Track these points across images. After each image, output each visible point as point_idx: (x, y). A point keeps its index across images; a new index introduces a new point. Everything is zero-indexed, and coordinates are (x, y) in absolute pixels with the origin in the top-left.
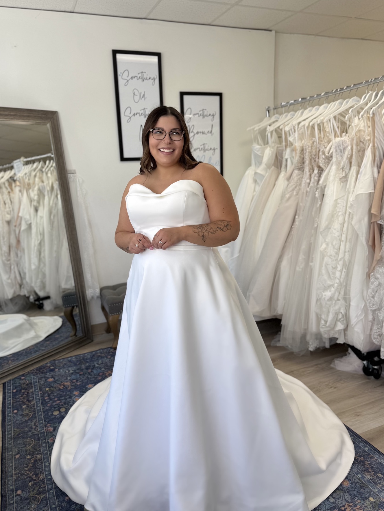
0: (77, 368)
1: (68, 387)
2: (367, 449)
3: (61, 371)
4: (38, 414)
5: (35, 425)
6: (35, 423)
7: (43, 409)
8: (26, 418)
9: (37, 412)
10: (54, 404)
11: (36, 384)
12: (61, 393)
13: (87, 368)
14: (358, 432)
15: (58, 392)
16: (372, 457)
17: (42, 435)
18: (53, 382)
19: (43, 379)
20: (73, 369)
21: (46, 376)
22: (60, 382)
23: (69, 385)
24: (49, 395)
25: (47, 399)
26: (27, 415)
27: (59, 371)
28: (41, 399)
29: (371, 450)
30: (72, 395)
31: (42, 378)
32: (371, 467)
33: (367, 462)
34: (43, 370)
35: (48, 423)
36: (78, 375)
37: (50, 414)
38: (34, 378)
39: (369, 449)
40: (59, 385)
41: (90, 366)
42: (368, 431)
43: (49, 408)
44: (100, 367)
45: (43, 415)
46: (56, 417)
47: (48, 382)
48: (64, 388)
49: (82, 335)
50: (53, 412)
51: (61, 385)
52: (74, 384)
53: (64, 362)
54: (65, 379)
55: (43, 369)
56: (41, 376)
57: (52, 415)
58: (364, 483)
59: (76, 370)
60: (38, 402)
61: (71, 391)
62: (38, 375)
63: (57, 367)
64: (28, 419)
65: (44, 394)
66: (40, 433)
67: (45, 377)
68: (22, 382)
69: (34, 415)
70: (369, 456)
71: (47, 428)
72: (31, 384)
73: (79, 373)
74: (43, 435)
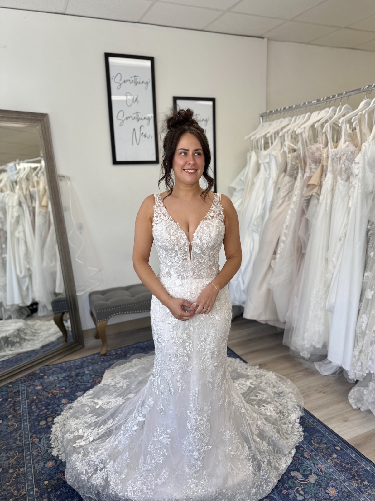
0: (67, 375)
1: (57, 395)
2: (354, 455)
3: (51, 378)
4: (23, 425)
5: (20, 436)
6: (20, 434)
7: (29, 419)
8: (11, 429)
9: (23, 422)
10: (41, 413)
11: (23, 392)
12: (49, 401)
13: (77, 375)
14: (346, 438)
15: (46, 401)
16: (359, 465)
17: (26, 447)
18: (41, 389)
19: (32, 387)
20: (62, 376)
21: (34, 383)
22: (48, 390)
23: (57, 393)
24: (36, 405)
25: (34, 408)
26: (13, 425)
27: (49, 378)
28: (28, 409)
29: (358, 457)
30: (60, 404)
31: (30, 386)
32: (358, 475)
33: (354, 469)
34: (32, 378)
35: (34, 433)
36: (68, 382)
37: (36, 424)
38: (21, 385)
39: (356, 456)
40: (47, 393)
41: (80, 373)
42: (355, 437)
43: (36, 418)
44: (90, 374)
45: (28, 425)
46: (43, 427)
47: (36, 390)
48: (53, 395)
49: (72, 340)
50: (39, 422)
51: (49, 393)
52: (63, 391)
53: (54, 369)
54: (54, 386)
55: (32, 376)
56: (29, 383)
57: (39, 425)
58: (351, 492)
59: (65, 377)
60: (24, 411)
61: (59, 399)
62: (26, 383)
63: (46, 374)
64: (13, 430)
65: (31, 403)
66: (25, 445)
67: (33, 385)
68: (9, 390)
69: (19, 425)
70: (356, 464)
71: (33, 439)
72: (18, 392)
73: (68, 380)
74: (28, 447)
